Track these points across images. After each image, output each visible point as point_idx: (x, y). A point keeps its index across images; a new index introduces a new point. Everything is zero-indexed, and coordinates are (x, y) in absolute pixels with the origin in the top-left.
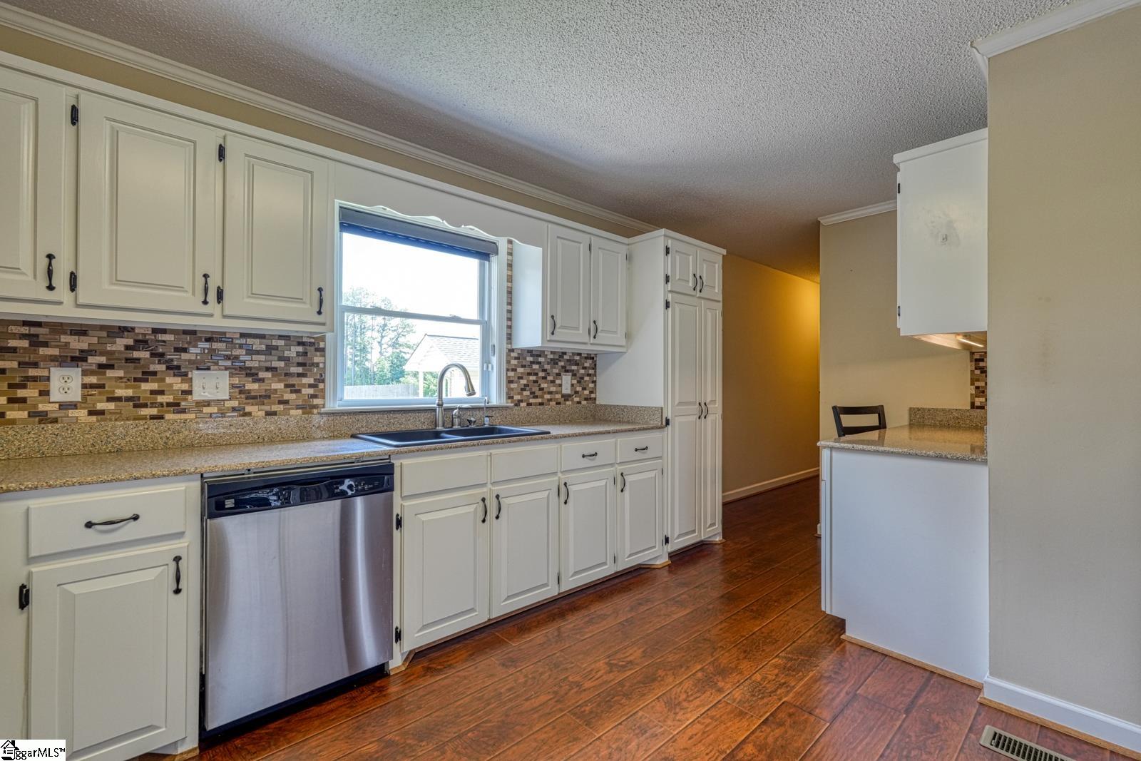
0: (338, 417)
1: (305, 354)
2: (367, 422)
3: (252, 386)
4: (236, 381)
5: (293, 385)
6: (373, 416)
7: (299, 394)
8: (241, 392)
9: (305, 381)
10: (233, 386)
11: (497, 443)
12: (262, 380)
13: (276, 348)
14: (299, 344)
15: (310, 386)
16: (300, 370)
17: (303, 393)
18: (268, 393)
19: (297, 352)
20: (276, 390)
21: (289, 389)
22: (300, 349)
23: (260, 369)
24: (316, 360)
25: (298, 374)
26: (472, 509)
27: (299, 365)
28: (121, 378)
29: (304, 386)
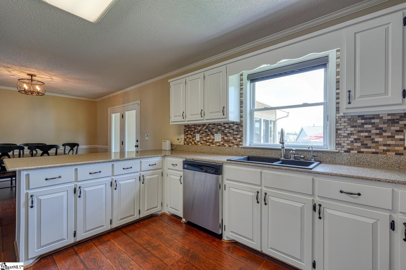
0: (246, 149)
1: (238, 128)
2: (256, 152)
3: (226, 138)
4: (223, 136)
5: (235, 138)
6: (258, 150)
7: (236, 141)
8: (224, 140)
9: (238, 136)
10: (222, 138)
11: (255, 166)
12: (228, 136)
13: (231, 126)
14: (237, 124)
15: (239, 138)
16: (236, 133)
17: (237, 140)
18: (229, 140)
19: (236, 127)
20: (231, 139)
21: (234, 139)
22: (237, 126)
23: (227, 133)
24: (241, 129)
25: (236, 134)
26: (252, 194)
27: (236, 131)
28: (204, 136)
29: (238, 138)
